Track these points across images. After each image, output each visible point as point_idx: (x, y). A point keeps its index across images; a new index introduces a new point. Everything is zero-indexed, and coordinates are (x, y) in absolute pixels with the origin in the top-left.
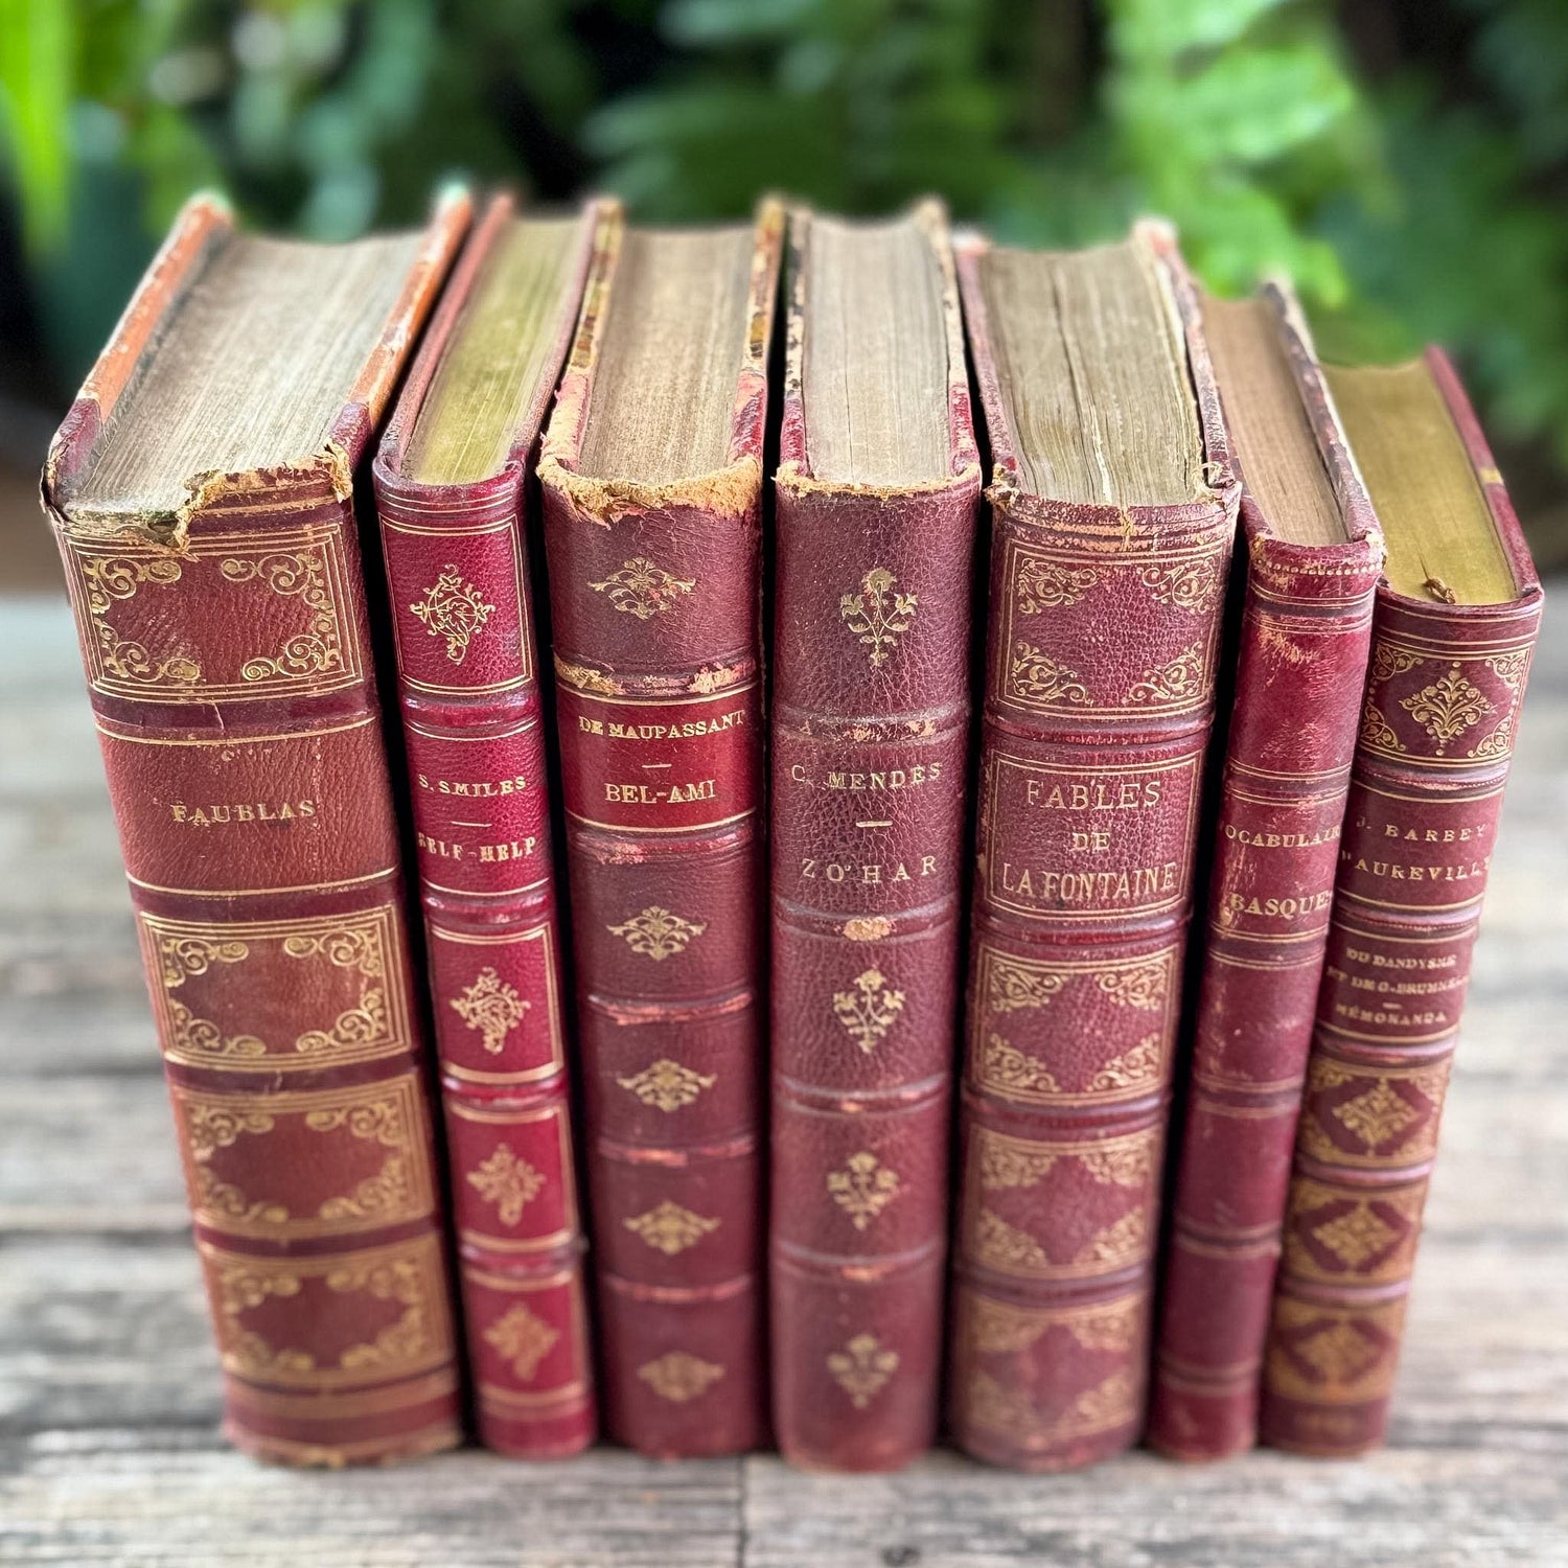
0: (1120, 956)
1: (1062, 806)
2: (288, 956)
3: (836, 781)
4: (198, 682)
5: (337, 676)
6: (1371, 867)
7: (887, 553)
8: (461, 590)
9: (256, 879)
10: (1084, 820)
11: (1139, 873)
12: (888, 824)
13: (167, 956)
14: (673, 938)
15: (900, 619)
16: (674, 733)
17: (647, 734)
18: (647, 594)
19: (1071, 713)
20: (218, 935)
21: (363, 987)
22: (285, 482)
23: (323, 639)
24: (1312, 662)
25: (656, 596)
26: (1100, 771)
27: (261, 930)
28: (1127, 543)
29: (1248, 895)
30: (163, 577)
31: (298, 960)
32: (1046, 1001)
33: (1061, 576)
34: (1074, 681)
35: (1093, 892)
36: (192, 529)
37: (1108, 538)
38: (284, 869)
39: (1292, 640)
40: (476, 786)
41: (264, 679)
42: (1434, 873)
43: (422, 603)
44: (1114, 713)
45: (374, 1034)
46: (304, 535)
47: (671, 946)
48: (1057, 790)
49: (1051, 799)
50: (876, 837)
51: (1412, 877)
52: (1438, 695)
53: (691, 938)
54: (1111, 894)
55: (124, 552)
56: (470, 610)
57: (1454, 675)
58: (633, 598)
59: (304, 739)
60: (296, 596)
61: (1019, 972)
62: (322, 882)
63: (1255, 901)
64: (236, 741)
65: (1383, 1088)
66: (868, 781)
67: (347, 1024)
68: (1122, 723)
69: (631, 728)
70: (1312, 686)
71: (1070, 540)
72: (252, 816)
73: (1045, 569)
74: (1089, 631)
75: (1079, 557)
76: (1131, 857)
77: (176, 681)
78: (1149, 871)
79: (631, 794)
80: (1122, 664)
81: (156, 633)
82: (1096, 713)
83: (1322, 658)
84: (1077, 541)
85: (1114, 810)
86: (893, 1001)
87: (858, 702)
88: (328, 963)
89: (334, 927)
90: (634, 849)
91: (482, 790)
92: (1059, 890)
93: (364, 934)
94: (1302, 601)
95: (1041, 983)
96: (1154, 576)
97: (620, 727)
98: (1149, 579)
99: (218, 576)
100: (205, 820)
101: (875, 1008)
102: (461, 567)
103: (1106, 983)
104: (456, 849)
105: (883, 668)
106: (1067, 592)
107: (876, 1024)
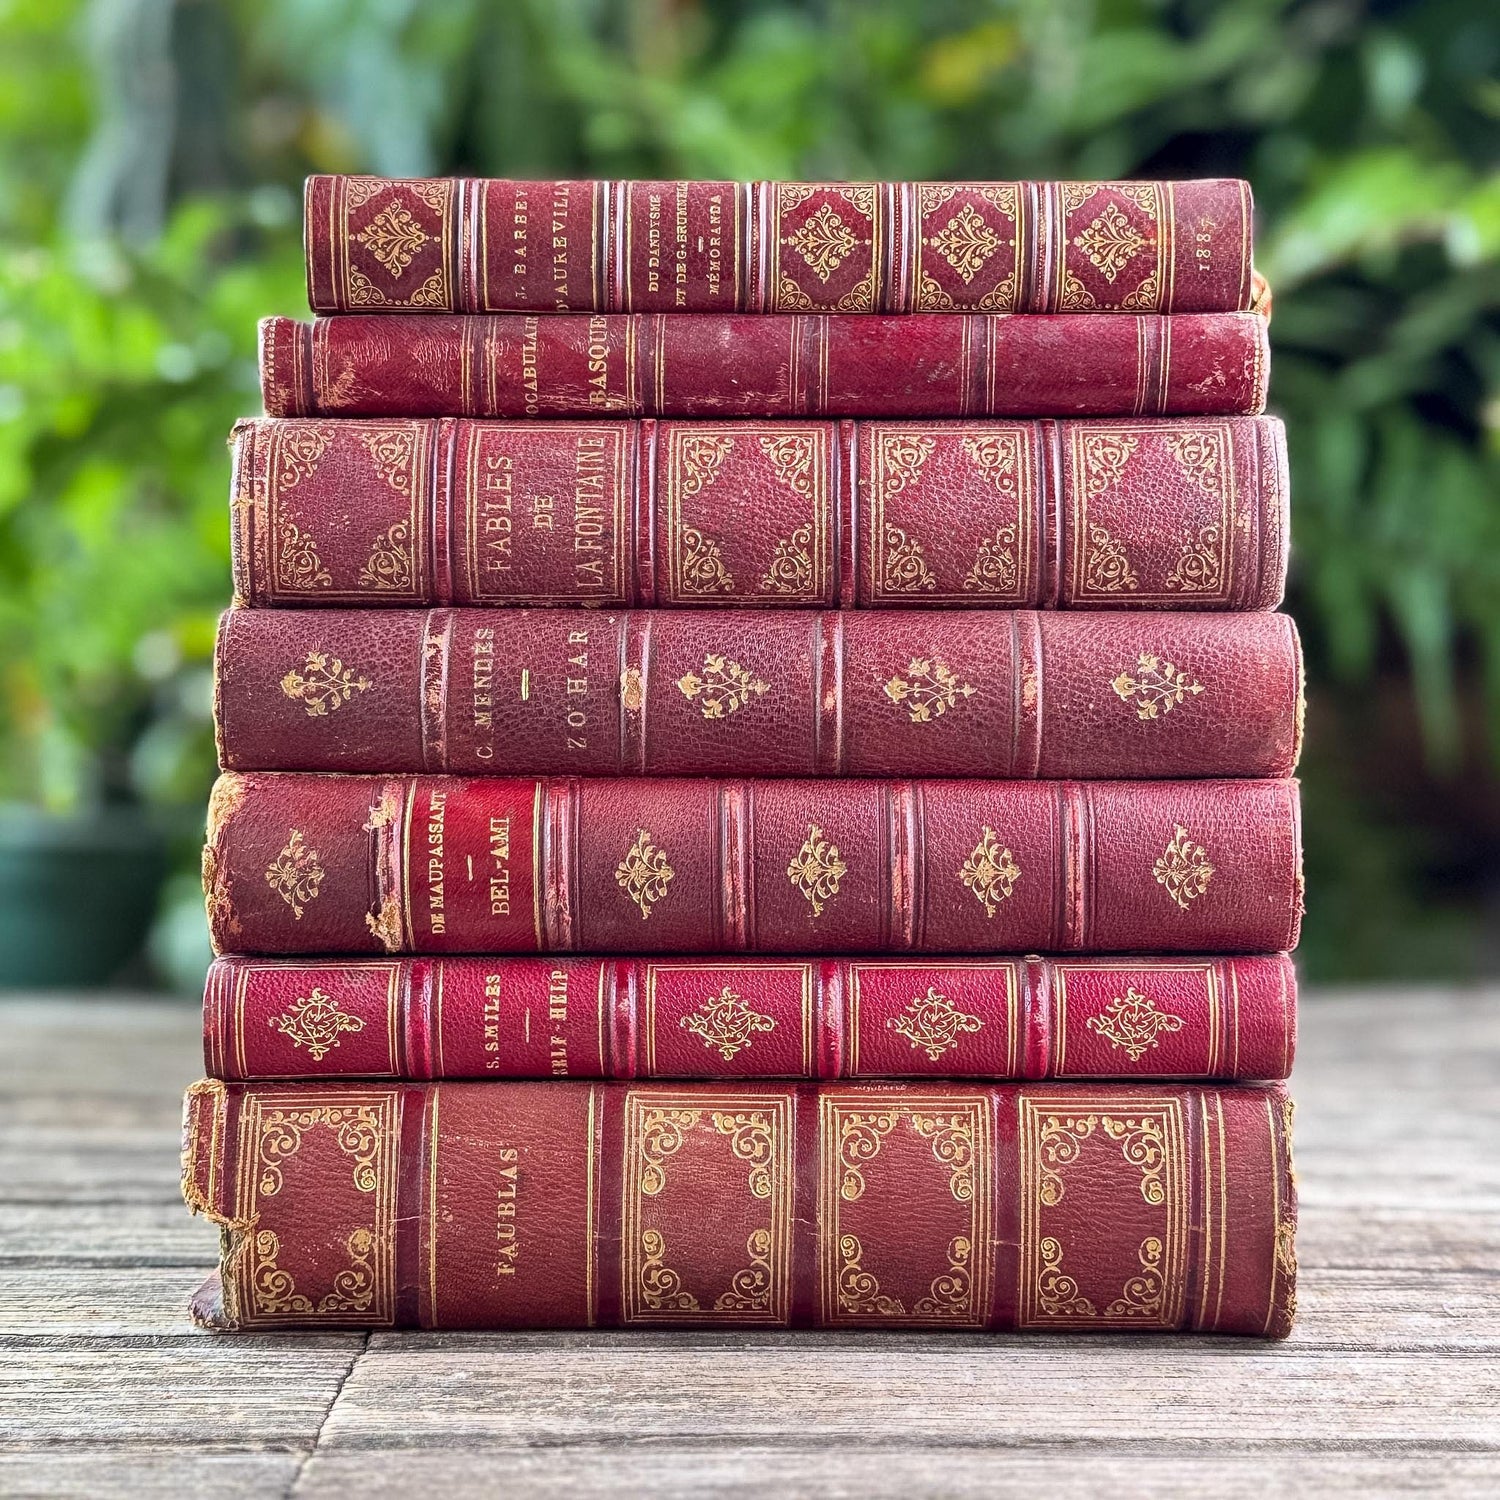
1: (508, 539)
2: (662, 1192)
3: (483, 719)
4: (372, 1231)
7: (268, 678)
8: (295, 1015)
9: (576, 1211)
10: (519, 517)
11: (579, 469)
12: (524, 674)
14: (651, 860)
15: (329, 666)
16: (438, 851)
17: (438, 876)
18: (300, 870)
19: (417, 537)
21: (709, 1129)
25: (301, 863)
26: (472, 509)
27: (630, 1212)
28: (254, 501)
29: (589, 388)
30: (272, 1246)
32: (710, 542)
33: (289, 553)
34: (386, 536)
35: (596, 507)
36: (227, 1212)
37: (251, 517)
38: (568, 1183)
40: (488, 1017)
41: (375, 1174)
42: (559, 227)
43: (310, 1050)
46: (248, 1123)
47: (660, 862)
48: (492, 545)
49: (501, 548)
50: (538, 683)
52: (383, 248)
53: (652, 843)
55: (248, 1273)
56: (315, 1009)
57: (363, 238)
58: (305, 883)
59: (439, 1149)
60: (302, 1136)
61: (686, 568)
62: (587, 1150)
64: (433, 1207)
66: (482, 691)
67: (747, 1149)
69: (432, 889)
72: (511, 1205)
73: (284, 567)
74: (338, 526)
75: (271, 539)
76: (561, 476)
77: (372, 1249)
78: (580, 460)
79: (500, 892)
80: (372, 495)
84: (256, 542)
85: (512, 495)
86: (716, 665)
87: (406, 701)
88: (675, 1157)
89: (637, 1147)
91: (491, 1013)
92: (592, 537)
93: (651, 1121)
95: (693, 548)
96: (289, 476)
97: (432, 898)
98: (292, 481)
99: (274, 1200)
100: (513, 1248)
101: (720, 681)
102: (273, 1014)
103: (693, 489)
104: (556, 1041)
105: (374, 679)
106: (302, 548)
107: (739, 680)
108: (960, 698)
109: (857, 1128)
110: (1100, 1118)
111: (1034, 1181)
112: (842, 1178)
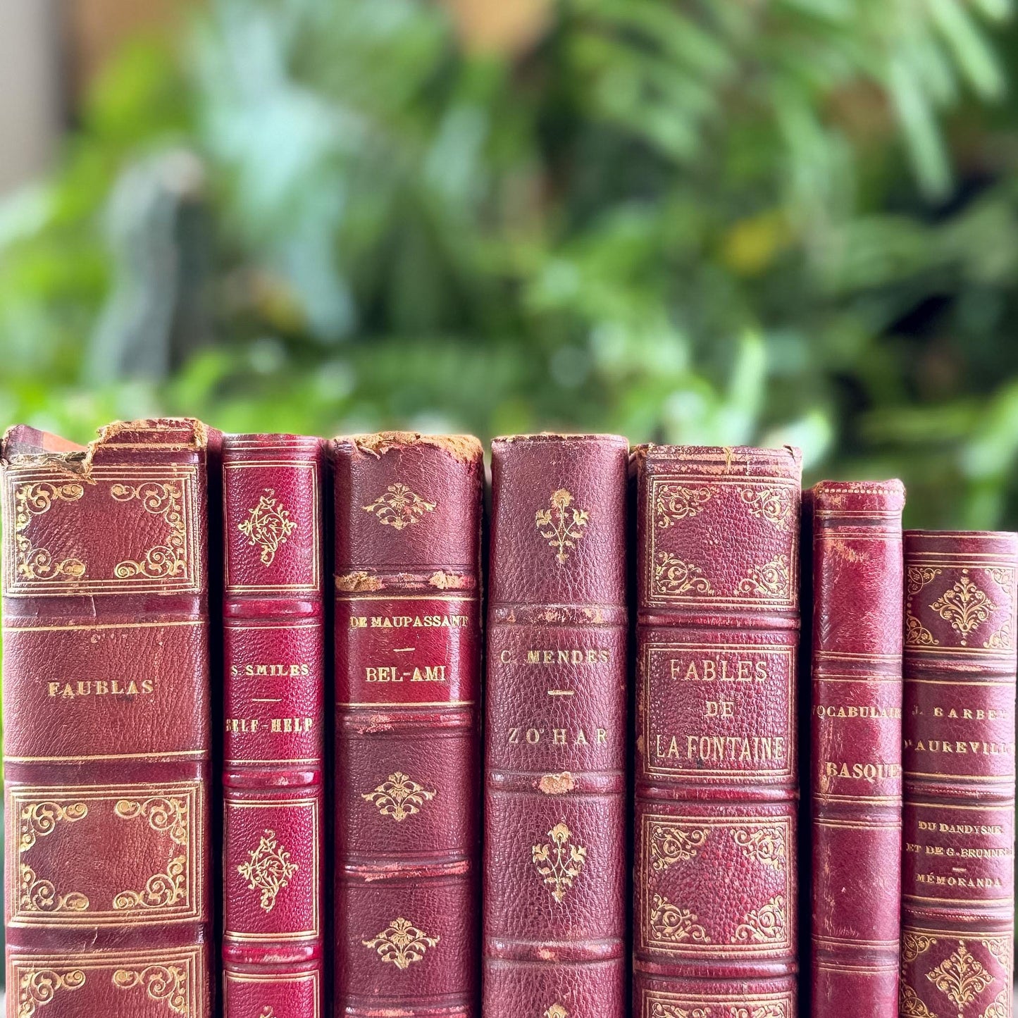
0: (748, 815)
1: (697, 678)
2: (117, 817)
3: (533, 657)
4: (83, 577)
5: (182, 581)
6: (927, 746)
7: (567, 478)
8: (274, 509)
9: (101, 745)
10: (712, 690)
11: (757, 739)
12: (571, 693)
13: (24, 823)
14: (410, 802)
15: (577, 528)
16: (418, 623)
17: (398, 624)
18: (403, 510)
19: (699, 601)
20: (67, 797)
21: (171, 852)
22: (163, 426)
23: (175, 551)
24: (864, 561)
25: (409, 511)
26: (723, 648)
27: (100, 791)
28: (729, 466)
29: (838, 760)
30: (70, 496)
31: (124, 820)
32: (694, 853)
33: (687, 494)
34: (699, 576)
35: (724, 754)
36: (97, 459)
37: (716, 463)
38: (124, 738)
39: (848, 544)
40: (273, 668)
41: (130, 577)
42: (975, 746)
43: (247, 521)
44: (729, 602)
45: (175, 899)
46: (171, 470)
47: (409, 809)
48: (692, 665)
49: (689, 673)
50: (562, 703)
51: (958, 751)
52: (956, 596)
53: (425, 801)
54: (737, 756)
55: (46, 478)
56: (279, 524)
57: (965, 580)
58: (392, 515)
59: (152, 628)
60: (161, 515)
61: (672, 830)
62: (151, 752)
63: (845, 767)
64: (103, 627)
65: (962, 950)
66: (555, 657)
67: (155, 887)
68: (736, 610)
69: (387, 619)
70: (867, 581)
71: (690, 466)
72: (106, 691)
73: (675, 491)
74: (708, 535)
75: (698, 479)
76: (750, 724)
77: (67, 577)
78: (764, 740)
79: (385, 675)
80: (732, 563)
81: (59, 539)
82: (717, 602)
83: (871, 558)
84: (695, 467)
85: (734, 682)
86: (577, 855)
87: (548, 592)
88: (146, 827)
89: (156, 794)
90: (385, 719)
91: (277, 670)
92: (698, 751)
93: (177, 803)
94: (852, 514)
95: (689, 838)
96: (750, 495)
97: (379, 619)
98: (746, 497)
99: (108, 496)
100: (71, 693)
101: (564, 860)
102: (276, 491)
103: (739, 838)
104: (254, 724)
105: (565, 566)
106: (690, 506)
107: (564, 875)
109: (174, 979)
112: (131, 969)
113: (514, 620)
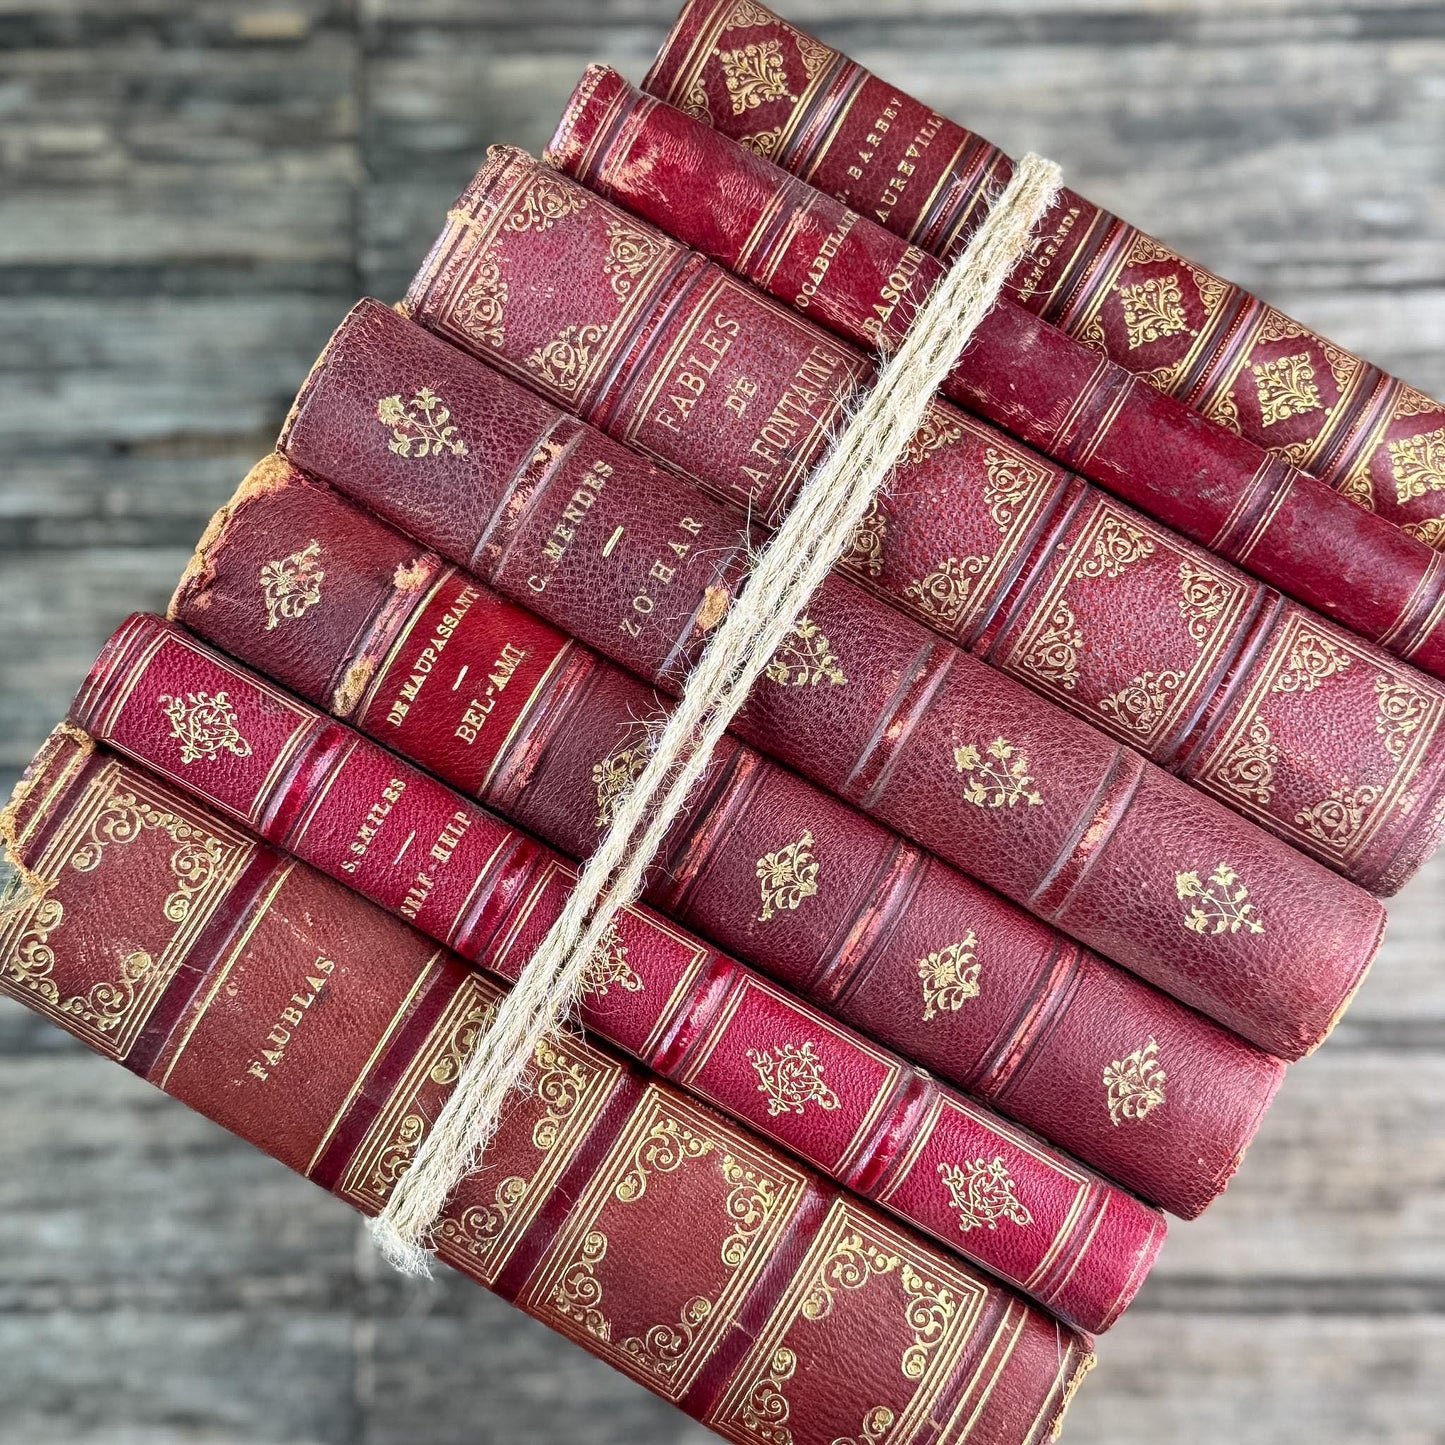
1: (692, 402)
3: (556, 550)
4: (155, 960)
7: (370, 389)
10: (715, 390)
12: (621, 530)
15: (436, 413)
16: (440, 644)
17: (425, 666)
18: (299, 584)
19: (607, 350)
25: (303, 577)
26: (675, 351)
28: (473, 223)
30: (53, 919)
33: (478, 291)
34: (578, 331)
35: (794, 420)
36: (29, 863)
37: (461, 236)
38: (365, 1025)
39: (630, 161)
41: (189, 909)
42: (913, 153)
43: (183, 748)
44: (627, 313)
45: (581, 1080)
48: (675, 399)
49: (681, 408)
50: (627, 547)
54: (805, 407)
55: (16, 931)
58: (295, 598)
59: (263, 919)
62: (400, 1005)
63: (877, 308)
64: (225, 972)
66: (568, 522)
67: (552, 1093)
68: (642, 312)
69: (413, 678)
71: (447, 268)
72: (299, 1012)
74: (538, 293)
75: (467, 269)
76: (778, 372)
77: (144, 977)
79: (475, 718)
80: (586, 284)
81: (93, 961)
82: (618, 328)
84: (451, 263)
85: (721, 361)
86: (806, 631)
87: (490, 490)
89: (450, 1030)
90: (526, 745)
92: (774, 447)
93: (477, 1013)
96: (520, 219)
97: (407, 686)
98: (520, 225)
99: (80, 876)
100: (277, 1055)
101: (804, 650)
104: (423, 879)
105: (471, 450)
106: (492, 295)
107: (820, 658)
108: (1022, 801)
109: (668, 1136)
110: (904, 1263)
111: (806, 1286)
112: (625, 1175)
113: (500, 549)
